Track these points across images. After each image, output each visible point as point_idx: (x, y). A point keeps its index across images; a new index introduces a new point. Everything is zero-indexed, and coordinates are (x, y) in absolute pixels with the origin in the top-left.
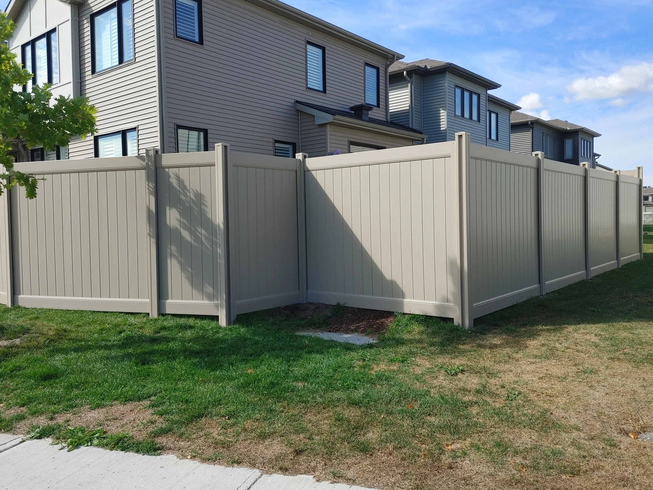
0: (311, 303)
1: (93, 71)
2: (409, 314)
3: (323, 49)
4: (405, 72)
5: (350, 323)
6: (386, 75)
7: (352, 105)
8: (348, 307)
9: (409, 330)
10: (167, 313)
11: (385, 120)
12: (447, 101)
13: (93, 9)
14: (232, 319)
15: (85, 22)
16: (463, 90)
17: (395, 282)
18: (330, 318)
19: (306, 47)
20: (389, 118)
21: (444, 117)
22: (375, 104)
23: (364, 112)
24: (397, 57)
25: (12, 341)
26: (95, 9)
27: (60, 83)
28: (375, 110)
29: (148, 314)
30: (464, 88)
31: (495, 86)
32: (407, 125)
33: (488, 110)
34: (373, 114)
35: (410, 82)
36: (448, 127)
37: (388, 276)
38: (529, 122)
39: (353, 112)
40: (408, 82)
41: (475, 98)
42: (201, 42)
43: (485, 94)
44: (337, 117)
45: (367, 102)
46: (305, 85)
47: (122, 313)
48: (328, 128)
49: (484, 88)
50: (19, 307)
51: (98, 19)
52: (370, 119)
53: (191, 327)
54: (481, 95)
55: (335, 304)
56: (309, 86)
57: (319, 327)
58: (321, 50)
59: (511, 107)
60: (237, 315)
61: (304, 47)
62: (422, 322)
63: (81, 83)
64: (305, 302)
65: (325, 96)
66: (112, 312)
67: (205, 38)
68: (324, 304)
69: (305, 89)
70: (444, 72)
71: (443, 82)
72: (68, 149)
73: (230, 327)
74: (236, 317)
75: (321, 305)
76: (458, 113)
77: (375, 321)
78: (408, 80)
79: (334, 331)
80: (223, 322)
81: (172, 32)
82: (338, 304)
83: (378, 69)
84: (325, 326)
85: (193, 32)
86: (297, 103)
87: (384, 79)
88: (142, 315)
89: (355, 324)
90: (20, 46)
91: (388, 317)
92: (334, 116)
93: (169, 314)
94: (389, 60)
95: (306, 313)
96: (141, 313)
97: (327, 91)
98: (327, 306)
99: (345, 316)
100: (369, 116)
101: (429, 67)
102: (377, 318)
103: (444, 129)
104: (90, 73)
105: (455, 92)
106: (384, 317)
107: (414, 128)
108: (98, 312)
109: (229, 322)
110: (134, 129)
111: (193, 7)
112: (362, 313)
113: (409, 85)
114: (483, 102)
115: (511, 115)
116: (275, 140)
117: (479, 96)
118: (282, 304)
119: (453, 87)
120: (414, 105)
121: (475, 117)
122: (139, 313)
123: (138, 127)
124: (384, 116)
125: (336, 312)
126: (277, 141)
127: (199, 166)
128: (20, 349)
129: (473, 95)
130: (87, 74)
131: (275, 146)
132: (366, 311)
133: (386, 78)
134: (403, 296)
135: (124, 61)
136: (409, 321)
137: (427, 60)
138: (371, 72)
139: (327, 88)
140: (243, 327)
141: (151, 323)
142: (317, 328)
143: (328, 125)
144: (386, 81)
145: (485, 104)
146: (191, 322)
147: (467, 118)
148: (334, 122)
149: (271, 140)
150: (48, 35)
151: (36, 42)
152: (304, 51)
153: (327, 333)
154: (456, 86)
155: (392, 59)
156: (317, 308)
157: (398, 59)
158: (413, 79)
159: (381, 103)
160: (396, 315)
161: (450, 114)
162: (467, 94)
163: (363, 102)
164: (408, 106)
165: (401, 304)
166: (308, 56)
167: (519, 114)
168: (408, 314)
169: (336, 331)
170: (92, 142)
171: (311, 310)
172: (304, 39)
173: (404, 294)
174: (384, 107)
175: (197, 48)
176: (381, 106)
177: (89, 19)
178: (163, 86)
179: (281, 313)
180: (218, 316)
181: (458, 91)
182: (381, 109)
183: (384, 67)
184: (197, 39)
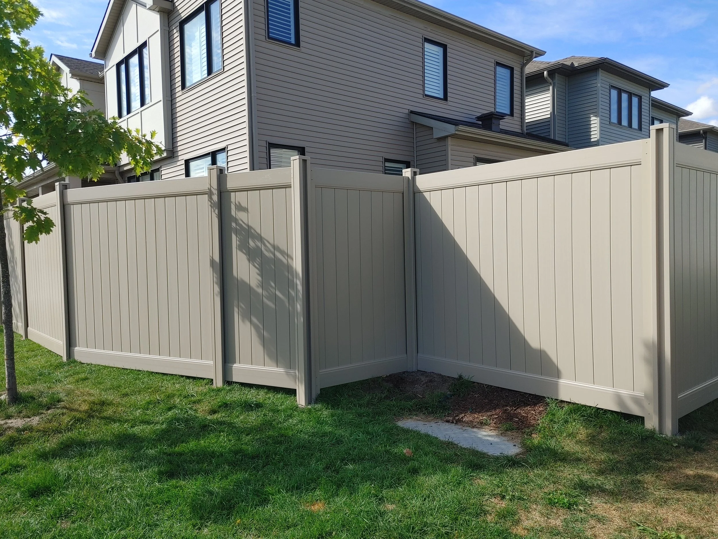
0: (424, 373)
1: (183, 86)
2: (569, 402)
3: (445, 47)
4: (545, 73)
5: (478, 410)
6: (522, 76)
7: (479, 115)
8: (474, 382)
9: (571, 431)
10: (234, 380)
11: (520, 131)
12: (600, 105)
13: (182, 15)
14: (314, 396)
15: (175, 31)
16: (620, 91)
17: (545, 352)
18: (448, 398)
19: (423, 45)
20: (525, 129)
21: (595, 125)
22: (508, 112)
23: (494, 121)
24: (536, 53)
25: (29, 419)
26: (184, 15)
27: (151, 102)
28: (508, 119)
29: (212, 380)
30: (621, 89)
31: (660, 85)
32: (548, 137)
33: (652, 117)
34: (505, 124)
35: (552, 83)
36: (601, 137)
37: (534, 342)
38: (701, 131)
39: (480, 123)
40: (550, 84)
41: (635, 100)
42: (297, 44)
43: (648, 96)
44: (460, 127)
45: (497, 110)
46: (421, 92)
47: (182, 376)
48: (450, 141)
49: (647, 89)
50: (75, 361)
51: (187, 27)
52: (501, 130)
53: (259, 406)
54: (643, 97)
55: (456, 376)
56: (426, 93)
57: (433, 413)
58: (442, 49)
59: (679, 113)
60: (322, 389)
61: (421, 45)
62: (591, 417)
63: (171, 101)
64: (414, 369)
65: (446, 104)
66: (172, 375)
67: (301, 38)
68: (441, 375)
69: (421, 96)
70: (596, 69)
71: (594, 82)
72: (161, 175)
73: (309, 407)
74: (319, 392)
75: (435, 376)
76: (614, 120)
77: (515, 410)
78: (549, 82)
79: (454, 421)
80: (301, 399)
81: (263, 32)
82: (460, 377)
83: (512, 69)
84: (441, 411)
85: (289, 33)
86: (411, 114)
87: (519, 81)
88: (205, 381)
89: (484, 412)
90: (115, 65)
91: (535, 404)
92: (457, 127)
93: (236, 383)
94: (526, 57)
95: (415, 387)
96: (203, 379)
97: (449, 99)
98: (444, 379)
99: (470, 396)
100: (501, 127)
101: (576, 65)
102: (518, 405)
103: (596, 139)
104: (180, 88)
105: (610, 94)
106: (529, 405)
107: (556, 139)
108: (157, 373)
109: (309, 400)
110: (223, 150)
111: (289, 2)
112: (495, 393)
113: (551, 88)
114: (645, 106)
115: (679, 123)
116: (385, 159)
117: (640, 98)
118: (384, 373)
119: (608, 87)
120: (557, 112)
121: (635, 125)
122: (201, 378)
123: (227, 147)
124: (519, 127)
125: (457, 390)
126: (387, 160)
127: (272, 188)
128: (34, 433)
129: (633, 97)
130: (177, 90)
131: (385, 166)
132: (501, 391)
133: (522, 80)
134: (558, 374)
135: (213, 72)
136: (569, 414)
137: (572, 57)
138: (503, 73)
139: (449, 94)
140: (326, 408)
141: (212, 394)
142: (429, 413)
143: (449, 138)
144: (522, 84)
145: (648, 108)
146: (261, 396)
147: (625, 126)
148: (457, 134)
149: (381, 159)
150: (139, 51)
151: (130, 60)
152: (421, 50)
153: (444, 424)
154: (612, 86)
155: (529, 57)
156: (431, 381)
157: (537, 55)
158: (556, 81)
159: (515, 111)
160: (549, 403)
161: (603, 122)
162: (625, 96)
163: (493, 110)
164: (550, 113)
165: (555, 387)
166: (426, 57)
167: (687, 121)
168: (567, 402)
169: (456, 421)
170: (183, 167)
171: (422, 383)
172: (421, 36)
173: (560, 371)
174: (519, 116)
175: (292, 51)
176: (515, 115)
177: (178, 28)
178: (253, 98)
179: (381, 387)
180: (296, 390)
181: (614, 93)
182: (515, 118)
183: (520, 66)
184: (293, 41)
